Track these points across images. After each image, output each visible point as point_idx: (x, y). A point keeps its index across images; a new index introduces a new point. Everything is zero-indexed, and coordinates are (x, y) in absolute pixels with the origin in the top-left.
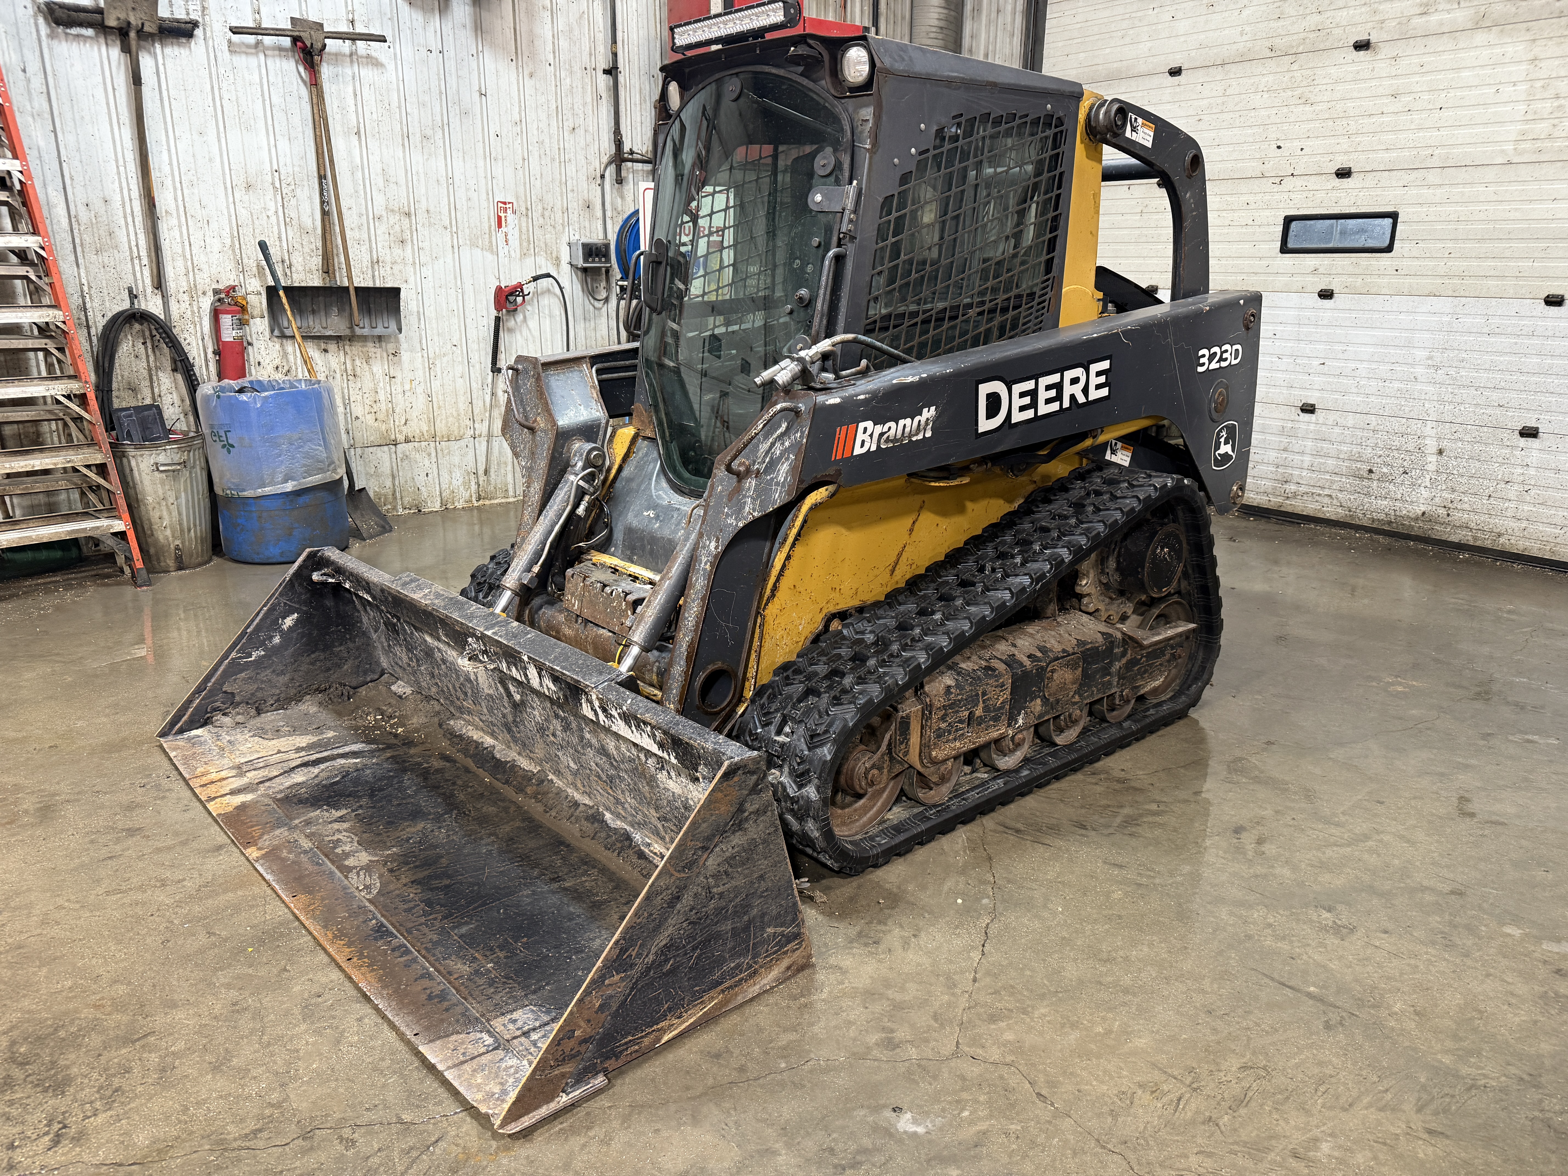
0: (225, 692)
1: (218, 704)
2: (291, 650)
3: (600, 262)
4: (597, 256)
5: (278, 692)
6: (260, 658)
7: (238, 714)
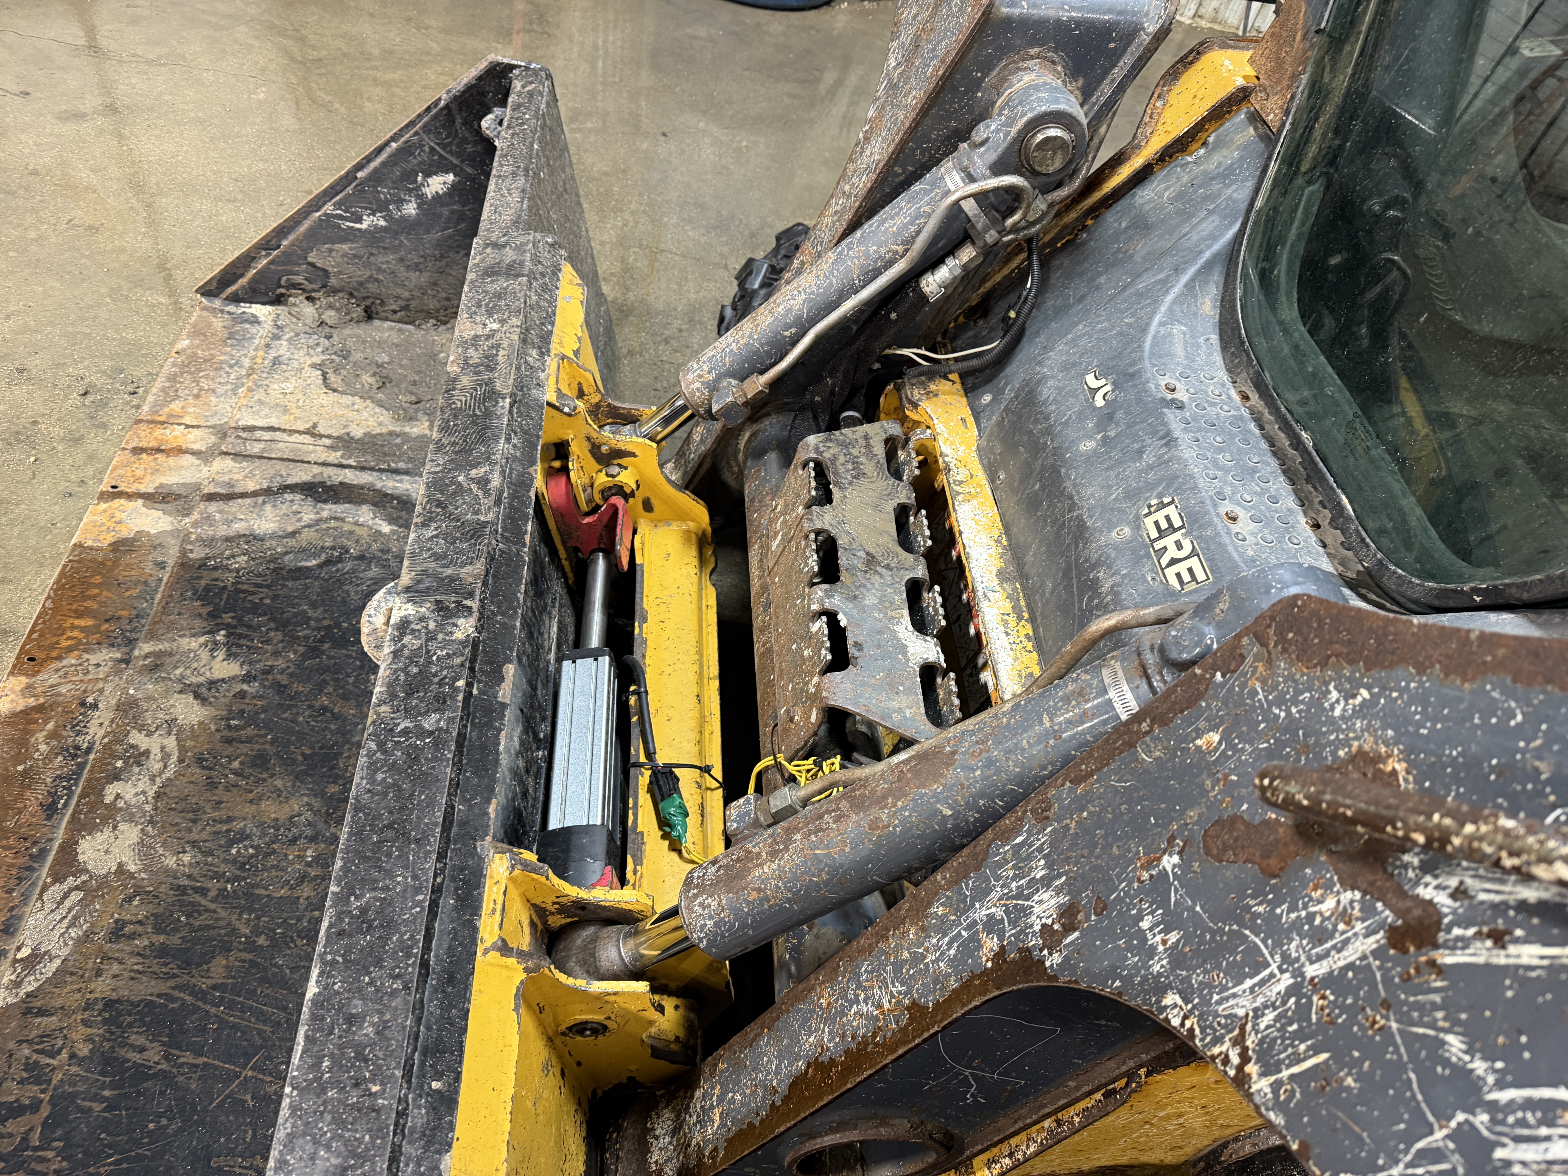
0: (312, 265)
1: (299, 279)
2: (436, 235)
5: (406, 294)
6: (378, 229)
7: (331, 307)
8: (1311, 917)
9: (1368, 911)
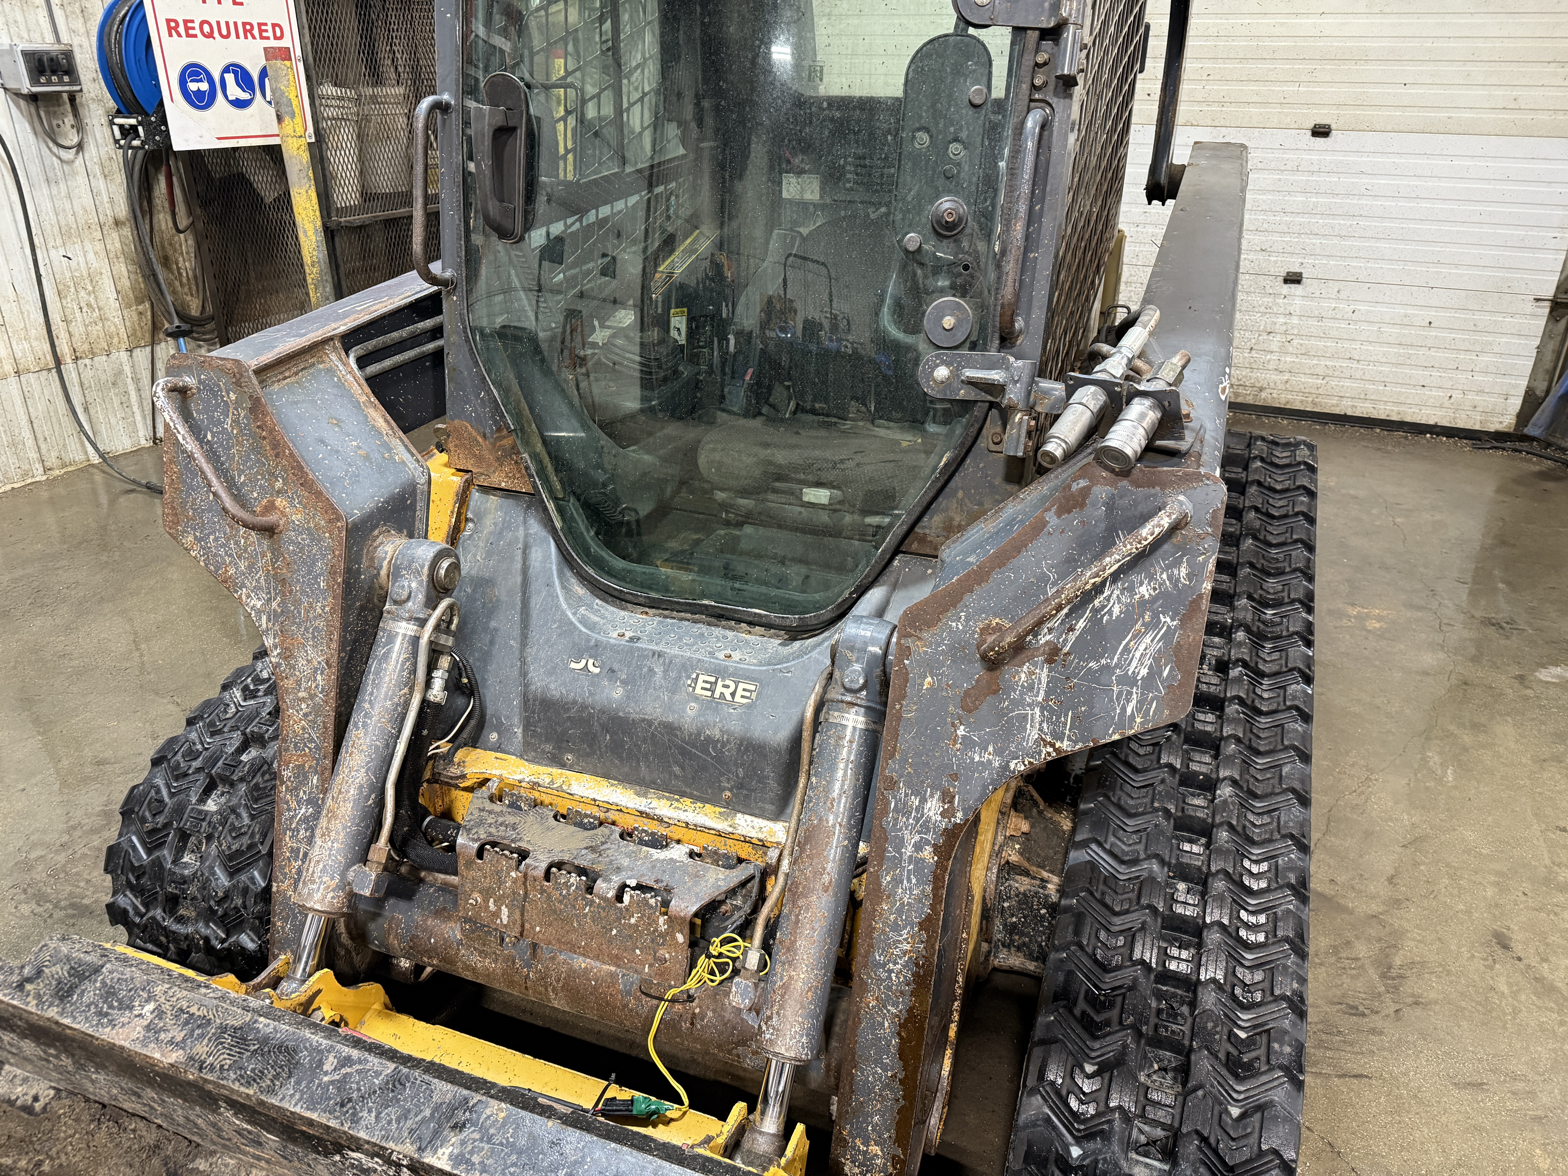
3: (61, 83)
4: (54, 72)
8: (1023, 686)
9: (1035, 665)
